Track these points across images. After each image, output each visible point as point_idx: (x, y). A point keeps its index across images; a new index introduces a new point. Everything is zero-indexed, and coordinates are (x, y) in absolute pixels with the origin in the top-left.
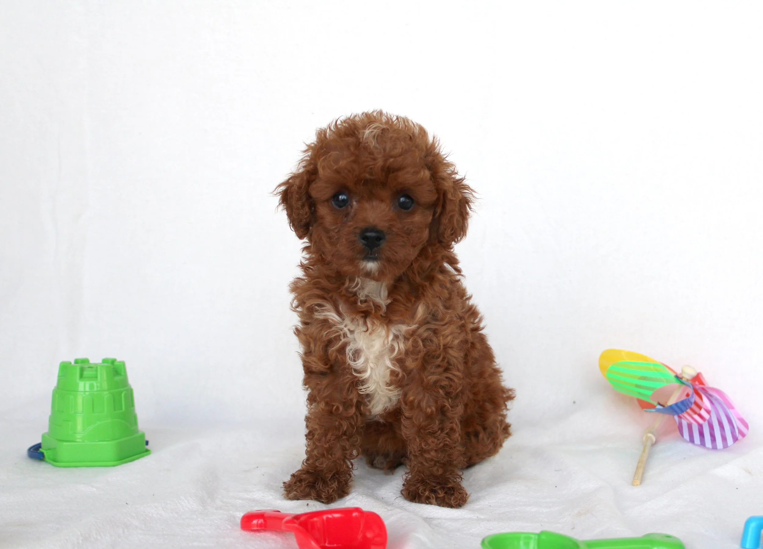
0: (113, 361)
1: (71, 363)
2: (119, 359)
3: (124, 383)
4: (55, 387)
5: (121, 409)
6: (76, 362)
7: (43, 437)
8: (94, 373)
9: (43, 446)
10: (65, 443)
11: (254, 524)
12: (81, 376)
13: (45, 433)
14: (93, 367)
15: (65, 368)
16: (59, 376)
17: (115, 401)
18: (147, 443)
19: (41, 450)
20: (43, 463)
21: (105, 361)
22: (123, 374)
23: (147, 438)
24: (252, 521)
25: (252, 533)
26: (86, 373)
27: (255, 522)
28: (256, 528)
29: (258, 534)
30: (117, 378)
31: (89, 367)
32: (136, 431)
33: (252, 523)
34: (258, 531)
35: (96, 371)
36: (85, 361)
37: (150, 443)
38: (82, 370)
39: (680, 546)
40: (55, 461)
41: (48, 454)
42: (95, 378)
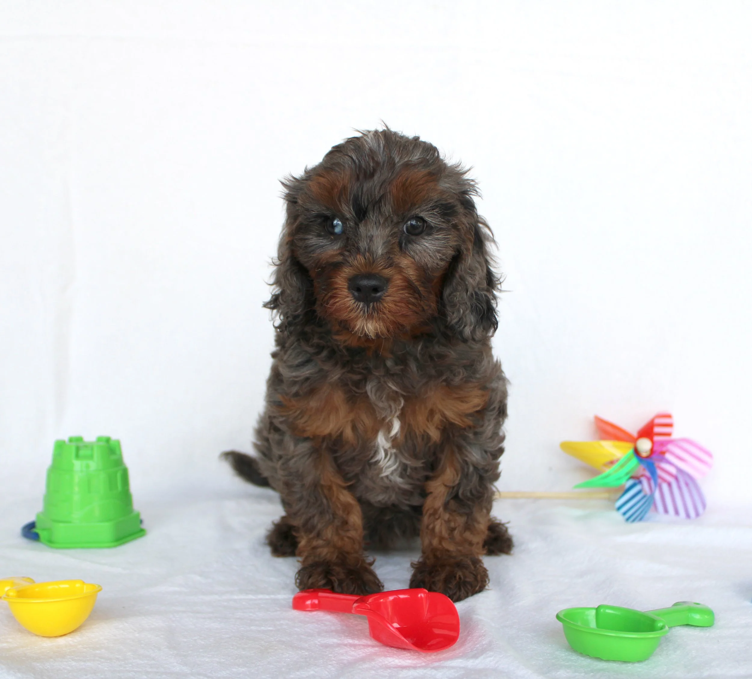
0: (108, 440)
1: (65, 442)
2: (113, 437)
3: (120, 463)
4: (50, 466)
5: (117, 489)
6: (71, 440)
7: (38, 516)
8: (90, 452)
9: (38, 525)
10: (61, 525)
11: (307, 605)
12: (77, 456)
13: (40, 513)
14: (89, 446)
15: (60, 446)
16: (53, 454)
17: (111, 482)
18: (141, 521)
19: (35, 530)
20: (40, 544)
21: (99, 439)
22: (118, 453)
23: (141, 517)
24: (305, 601)
26: (82, 452)
27: (308, 602)
30: (114, 457)
31: (84, 446)
32: (131, 511)
33: (305, 603)
35: (92, 449)
36: (79, 439)
38: (78, 449)
39: (710, 612)
40: (51, 543)
41: (43, 534)
42: (91, 457)
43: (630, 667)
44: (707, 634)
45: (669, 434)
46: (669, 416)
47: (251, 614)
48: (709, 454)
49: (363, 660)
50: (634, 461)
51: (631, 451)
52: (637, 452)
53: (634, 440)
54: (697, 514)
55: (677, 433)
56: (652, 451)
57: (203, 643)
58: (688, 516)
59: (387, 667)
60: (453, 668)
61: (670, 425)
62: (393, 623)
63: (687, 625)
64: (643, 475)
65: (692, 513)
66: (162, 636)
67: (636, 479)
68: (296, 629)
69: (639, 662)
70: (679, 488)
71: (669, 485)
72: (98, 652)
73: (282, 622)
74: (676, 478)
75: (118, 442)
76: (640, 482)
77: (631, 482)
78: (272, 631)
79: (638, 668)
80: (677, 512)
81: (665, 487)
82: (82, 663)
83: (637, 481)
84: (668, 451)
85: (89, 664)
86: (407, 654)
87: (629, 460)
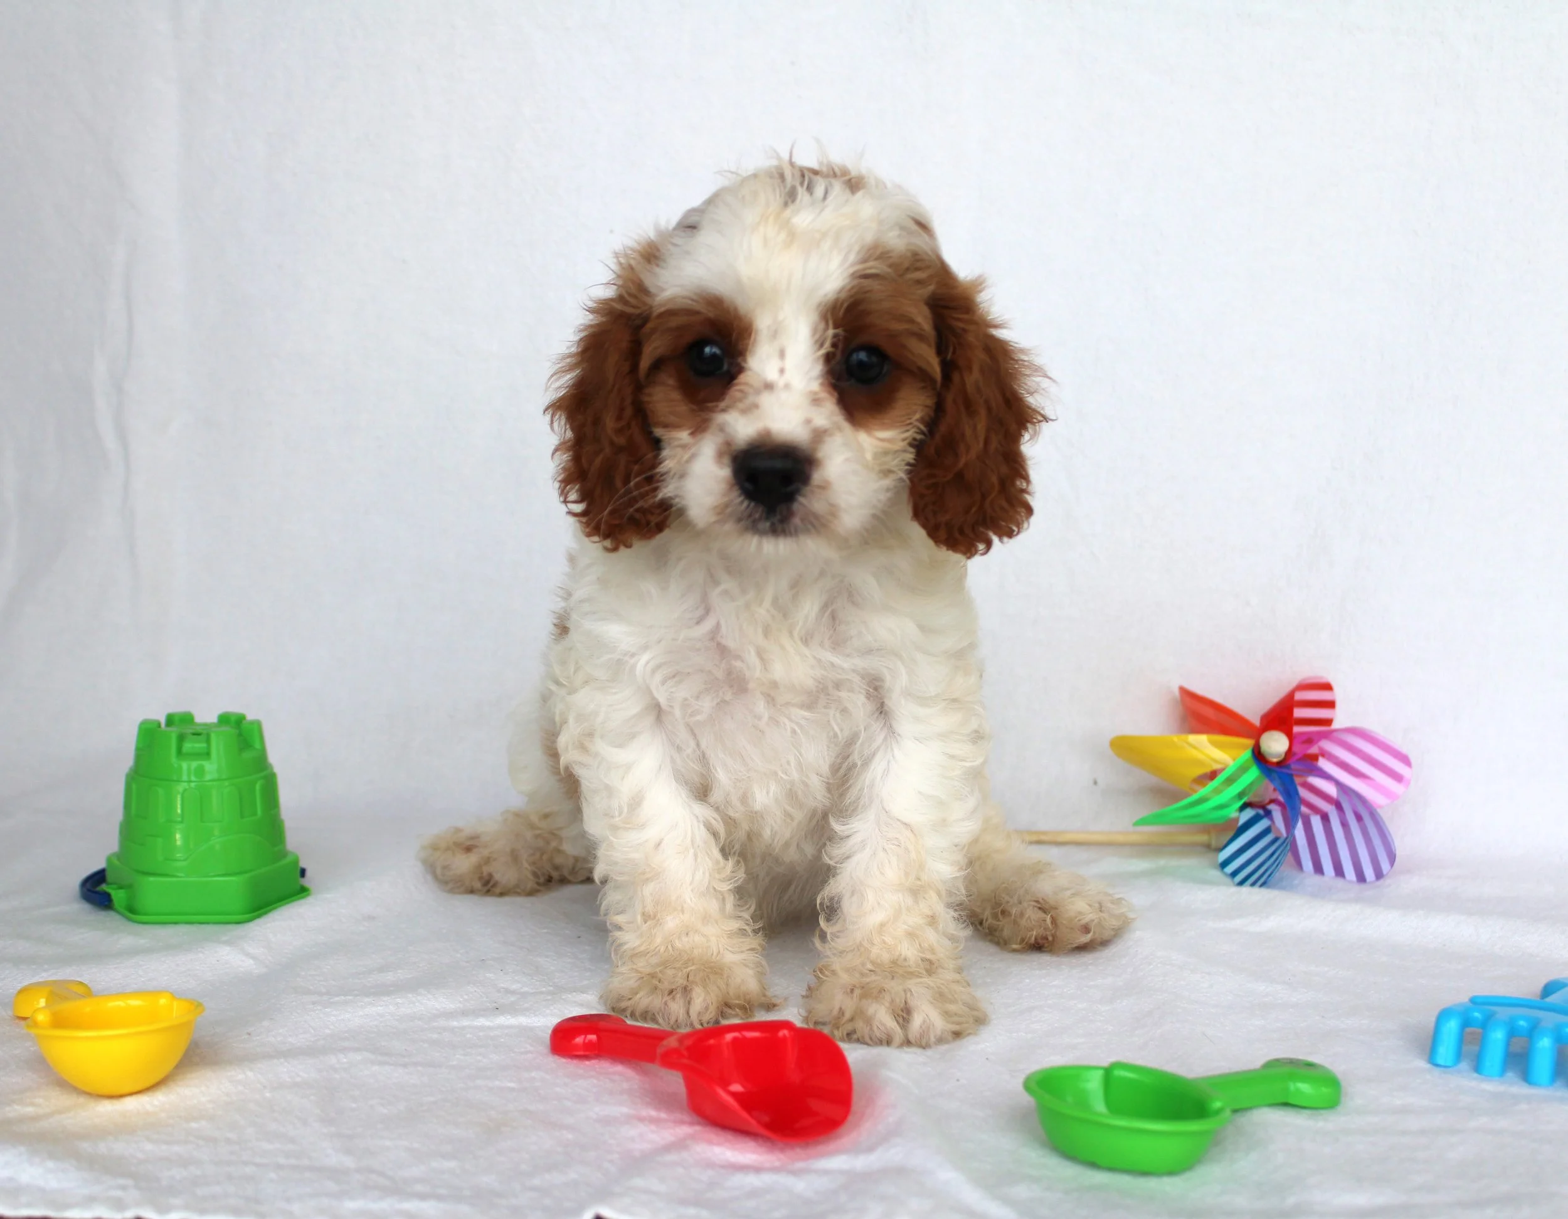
0: (240, 721)
1: (159, 725)
2: (250, 717)
3: (261, 764)
4: (131, 769)
5: (255, 814)
6: (170, 720)
7: (109, 860)
8: (204, 745)
9: (110, 876)
10: (152, 879)
11: (577, 1045)
12: (180, 751)
13: (114, 854)
14: (202, 733)
15: (149, 734)
16: (137, 749)
17: (243, 801)
18: (303, 872)
19: (104, 887)
20: (112, 913)
21: (223, 719)
22: (258, 746)
23: (302, 864)
24: (574, 1038)
25: (575, 1062)
26: (188, 745)
27: (579, 1040)
28: (581, 1053)
29: (587, 1063)
30: (248, 755)
31: (194, 734)
32: (284, 854)
33: (573, 1042)
34: (586, 1057)
35: (208, 738)
36: (187, 718)
37: (308, 873)
38: (181, 738)
39: (1332, 1081)
40: (132, 911)
41: (118, 896)
42: (207, 755)
43: (1152, 1183)
44: (1321, 1124)
45: (1328, 722)
46: (1327, 687)
47: (479, 1058)
48: (1405, 760)
49: (668, 1148)
50: (1254, 773)
51: (1247, 754)
52: (1259, 756)
53: (1255, 733)
54: (1379, 875)
55: (1341, 719)
56: (1289, 752)
57: (385, 1111)
58: (1361, 878)
59: (710, 1165)
60: (826, 1172)
61: (1331, 705)
62: (729, 1084)
63: (1286, 1104)
64: (1272, 801)
65: (1369, 872)
66: (312, 1097)
67: (1259, 807)
68: (558, 1089)
69: (1171, 1173)
70: (1345, 825)
71: (1325, 818)
72: (194, 1125)
73: (533, 1074)
74: (1338, 806)
75: (258, 724)
76: (1268, 814)
77: (1249, 814)
78: (512, 1090)
79: (1168, 1185)
80: (1339, 871)
81: (1316, 822)
82: (164, 1147)
83: (1261, 812)
84: (1324, 754)
85: (176, 1148)
86: (750, 1144)
87: (1243, 770)
